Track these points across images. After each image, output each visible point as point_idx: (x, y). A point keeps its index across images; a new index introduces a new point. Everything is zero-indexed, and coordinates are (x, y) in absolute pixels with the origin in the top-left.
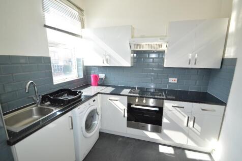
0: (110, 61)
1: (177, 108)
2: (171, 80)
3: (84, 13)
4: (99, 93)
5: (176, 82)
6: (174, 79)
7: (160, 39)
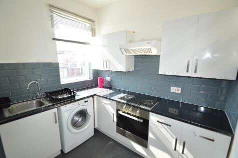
0: (109, 66)
1: (164, 125)
2: (174, 89)
3: (96, 23)
4: (95, 95)
5: (180, 92)
6: (177, 88)
7: (147, 43)
